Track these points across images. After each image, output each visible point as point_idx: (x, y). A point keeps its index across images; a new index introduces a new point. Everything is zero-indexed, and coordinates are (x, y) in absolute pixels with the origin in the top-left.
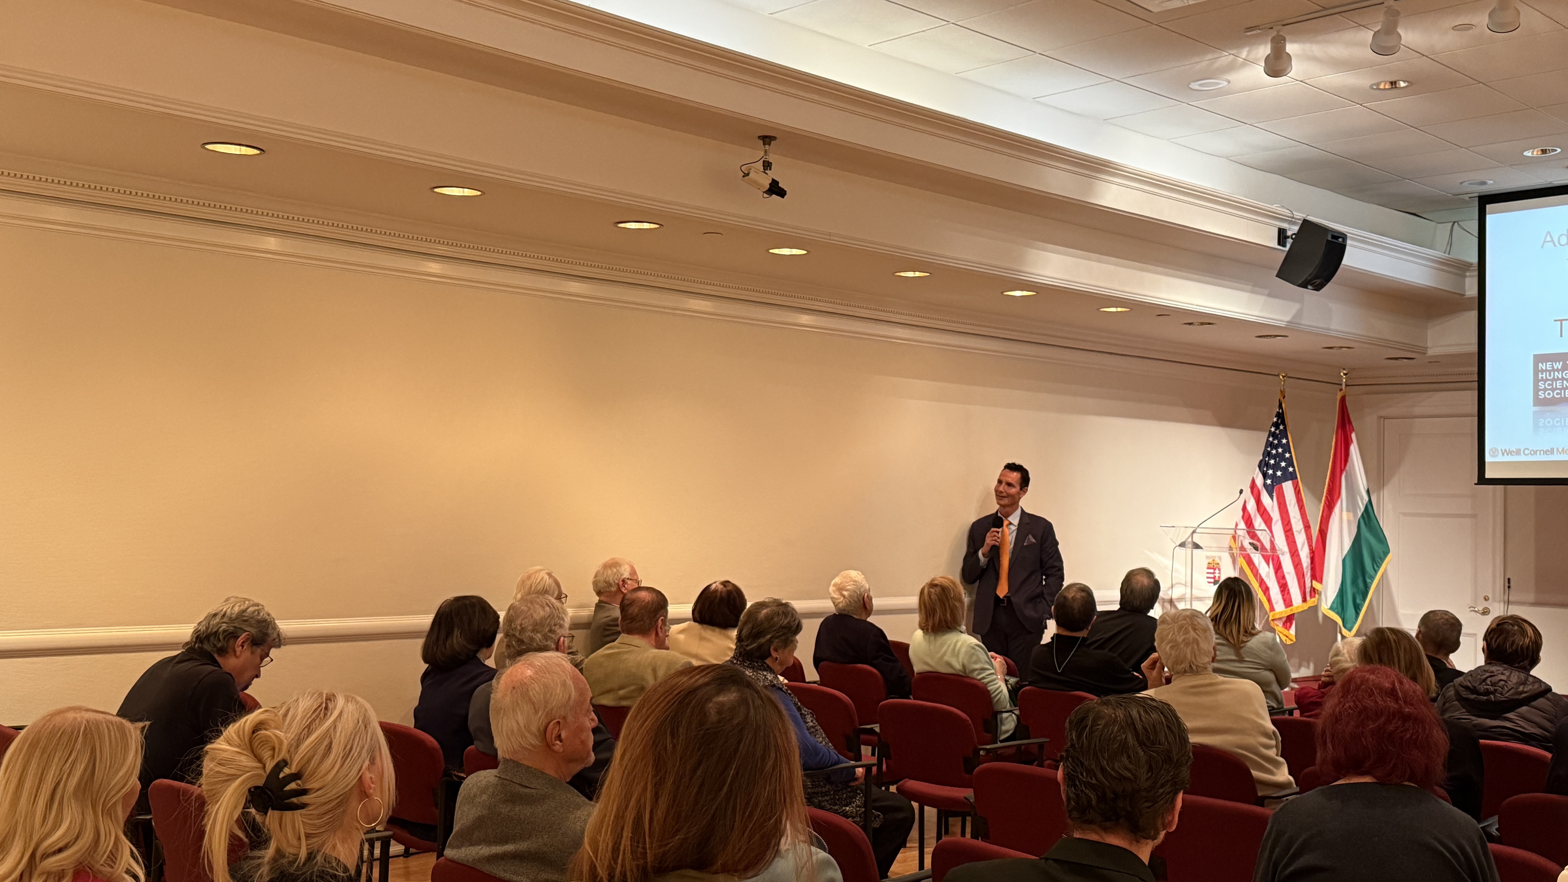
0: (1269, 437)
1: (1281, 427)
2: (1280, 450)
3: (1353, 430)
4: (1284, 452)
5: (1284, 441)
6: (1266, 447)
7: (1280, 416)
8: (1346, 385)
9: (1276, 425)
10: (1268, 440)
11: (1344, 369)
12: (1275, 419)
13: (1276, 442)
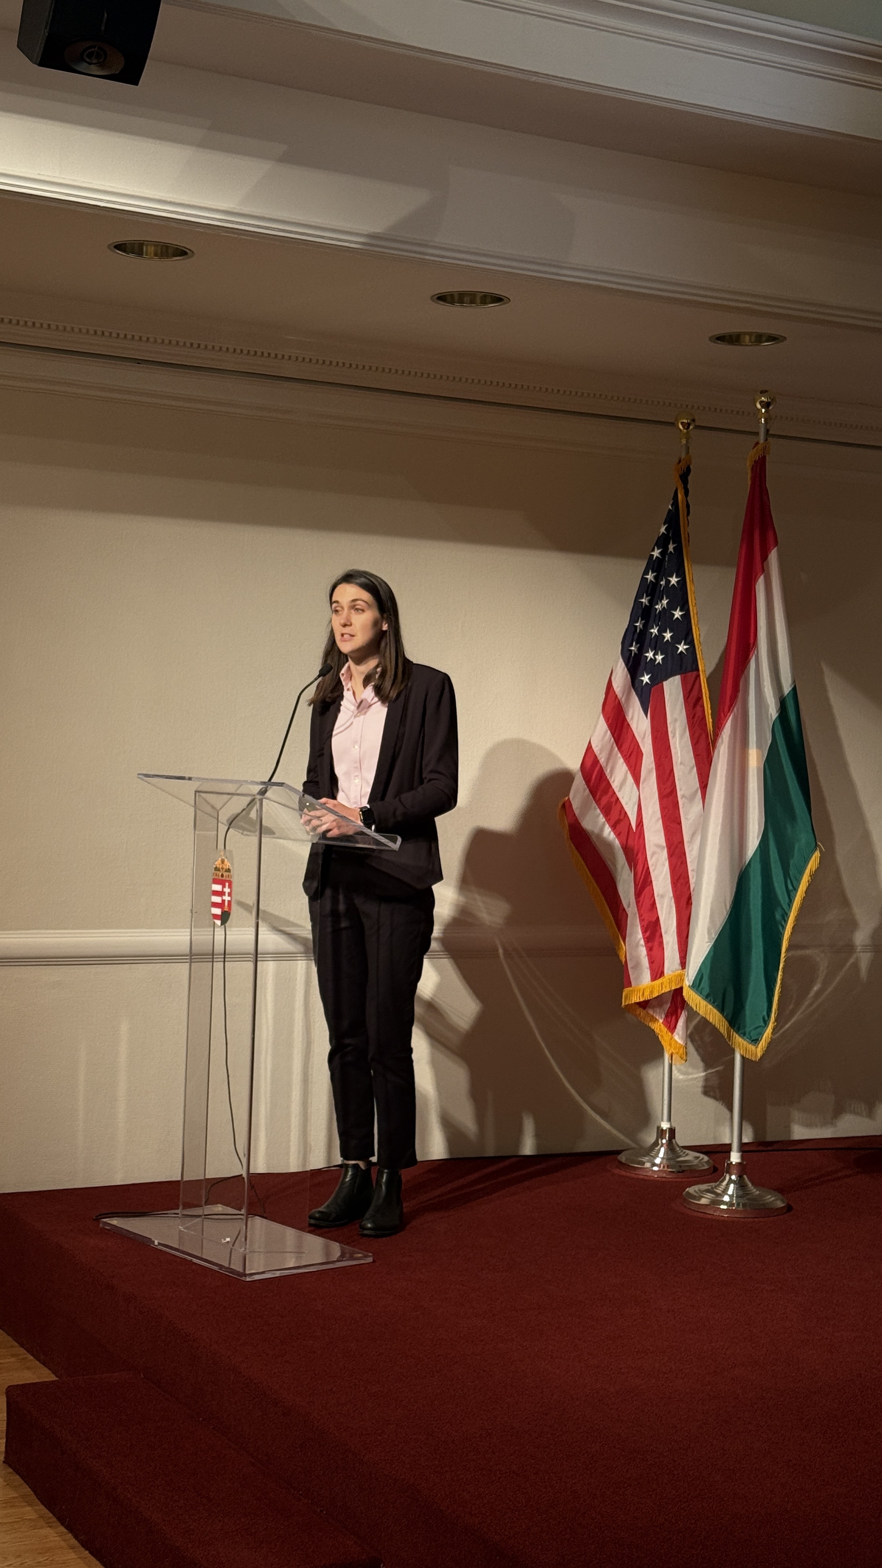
0: (646, 572)
1: (671, 547)
2: (665, 602)
3: (776, 543)
4: (672, 606)
5: (674, 580)
6: (639, 596)
7: (673, 520)
8: (768, 431)
9: (662, 542)
10: (644, 580)
11: (763, 392)
12: (663, 530)
13: (663, 583)
